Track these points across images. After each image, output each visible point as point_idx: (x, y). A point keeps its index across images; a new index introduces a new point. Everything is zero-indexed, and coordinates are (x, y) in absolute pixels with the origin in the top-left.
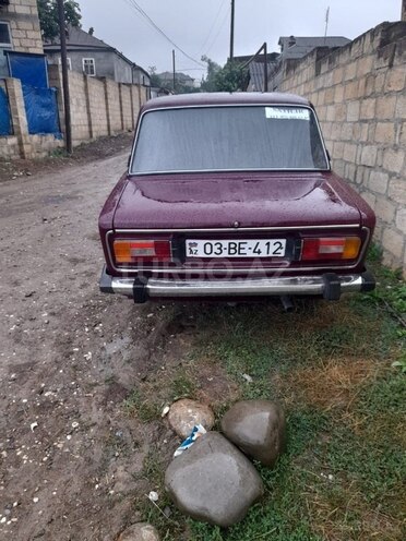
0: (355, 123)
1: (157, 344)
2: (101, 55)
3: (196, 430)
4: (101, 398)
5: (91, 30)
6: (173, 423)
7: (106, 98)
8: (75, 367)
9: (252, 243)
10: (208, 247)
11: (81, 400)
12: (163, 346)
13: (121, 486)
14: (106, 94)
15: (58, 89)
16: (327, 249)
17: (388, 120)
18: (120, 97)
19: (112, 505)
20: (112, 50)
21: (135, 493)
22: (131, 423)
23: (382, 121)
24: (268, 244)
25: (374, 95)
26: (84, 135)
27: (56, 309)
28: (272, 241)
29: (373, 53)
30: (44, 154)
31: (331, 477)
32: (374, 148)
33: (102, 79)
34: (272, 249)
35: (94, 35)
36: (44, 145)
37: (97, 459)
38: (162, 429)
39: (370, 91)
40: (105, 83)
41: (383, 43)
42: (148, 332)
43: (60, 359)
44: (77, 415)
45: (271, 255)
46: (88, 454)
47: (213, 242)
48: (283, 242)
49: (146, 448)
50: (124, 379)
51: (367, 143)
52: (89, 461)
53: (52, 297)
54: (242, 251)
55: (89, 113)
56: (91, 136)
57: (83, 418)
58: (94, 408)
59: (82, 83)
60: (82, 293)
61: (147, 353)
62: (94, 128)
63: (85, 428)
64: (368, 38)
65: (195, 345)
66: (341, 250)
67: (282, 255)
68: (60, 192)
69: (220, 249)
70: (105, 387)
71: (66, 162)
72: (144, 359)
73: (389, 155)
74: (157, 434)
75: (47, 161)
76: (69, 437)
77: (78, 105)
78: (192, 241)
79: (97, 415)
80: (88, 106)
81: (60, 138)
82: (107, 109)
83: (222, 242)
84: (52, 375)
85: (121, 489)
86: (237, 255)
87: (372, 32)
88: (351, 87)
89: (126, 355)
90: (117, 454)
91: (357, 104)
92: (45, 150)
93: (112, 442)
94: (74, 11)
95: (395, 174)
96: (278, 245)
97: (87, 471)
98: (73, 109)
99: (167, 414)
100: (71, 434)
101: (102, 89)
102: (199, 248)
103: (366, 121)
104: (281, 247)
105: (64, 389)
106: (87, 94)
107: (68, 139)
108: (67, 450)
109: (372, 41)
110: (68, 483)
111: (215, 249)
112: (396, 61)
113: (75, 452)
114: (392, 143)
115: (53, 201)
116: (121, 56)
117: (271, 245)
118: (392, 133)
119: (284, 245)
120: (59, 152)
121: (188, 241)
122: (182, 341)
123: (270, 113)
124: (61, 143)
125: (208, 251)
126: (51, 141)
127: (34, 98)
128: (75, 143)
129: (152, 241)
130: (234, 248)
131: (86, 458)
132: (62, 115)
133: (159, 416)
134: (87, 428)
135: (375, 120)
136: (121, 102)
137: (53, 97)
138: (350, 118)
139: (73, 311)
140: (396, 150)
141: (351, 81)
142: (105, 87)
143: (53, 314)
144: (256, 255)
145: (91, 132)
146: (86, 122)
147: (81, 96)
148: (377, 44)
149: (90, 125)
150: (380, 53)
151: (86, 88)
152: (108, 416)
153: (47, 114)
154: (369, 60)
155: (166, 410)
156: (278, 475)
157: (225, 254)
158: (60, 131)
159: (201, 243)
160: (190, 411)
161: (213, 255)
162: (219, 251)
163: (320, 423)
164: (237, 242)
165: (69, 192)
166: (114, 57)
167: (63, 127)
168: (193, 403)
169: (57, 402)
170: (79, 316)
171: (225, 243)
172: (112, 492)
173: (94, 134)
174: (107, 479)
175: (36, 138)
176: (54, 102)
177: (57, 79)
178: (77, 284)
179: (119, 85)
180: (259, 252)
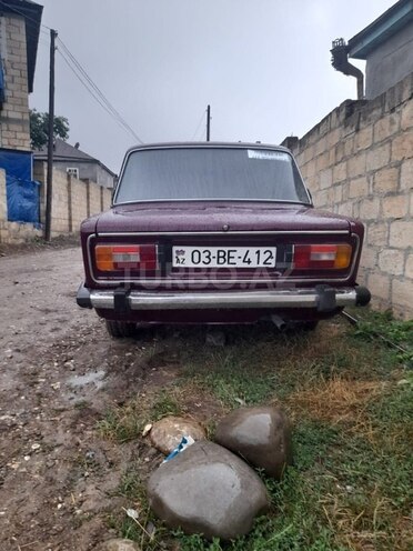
0: (328, 188)
1: (136, 375)
2: (85, 166)
3: (185, 441)
4: (68, 422)
5: (77, 145)
6: (155, 440)
7: (88, 197)
8: (40, 395)
9: (241, 251)
10: (196, 254)
11: (45, 424)
12: (143, 378)
13: (90, 504)
14: (88, 194)
15: (42, 183)
16: (318, 256)
17: (360, 176)
18: (102, 198)
19: (78, 524)
20: (96, 162)
21: (108, 510)
22: (106, 445)
23: (355, 178)
24: (258, 252)
25: (345, 159)
26: (63, 228)
27: (21, 347)
28: (262, 249)
29: (340, 125)
30: (21, 241)
31: (348, 487)
32: (350, 204)
33: (86, 181)
34: (263, 257)
35: (79, 148)
36: (22, 233)
37: (61, 479)
38: (143, 447)
39: (340, 156)
40: (88, 184)
41: (348, 115)
42: (127, 367)
43: (22, 387)
44: (39, 437)
45: (261, 265)
46: (51, 473)
47: (201, 249)
48: (274, 250)
49: (123, 466)
50: (97, 404)
51: (342, 202)
52: (52, 481)
53: (18, 337)
54: (231, 260)
55: (70, 209)
56: (70, 230)
57: (46, 440)
58: (61, 432)
59: (66, 182)
60: (53, 335)
61: (125, 382)
62: (73, 223)
63: (47, 449)
64: (334, 115)
65: (179, 375)
66: (332, 258)
67: (273, 265)
68: (35, 266)
69: (208, 257)
70: (75, 412)
71: (43, 248)
72: (122, 388)
73: (365, 206)
74: (137, 453)
75: (24, 246)
76: (27, 458)
77: (60, 200)
78: (179, 248)
79: (63, 437)
80: (69, 202)
81: (39, 228)
82: (88, 206)
83: (211, 249)
84: (11, 401)
85: (90, 507)
86: (226, 265)
87: (337, 110)
88: (323, 159)
89: (100, 385)
90: (87, 474)
91: (330, 171)
92: (22, 237)
93: (81, 463)
94: (63, 125)
95: (372, 221)
96: (268, 254)
97: (47, 491)
98: (54, 203)
99: (149, 432)
100: (30, 454)
101: (85, 189)
102: (185, 257)
103: (339, 184)
104: (271, 257)
105: (25, 413)
106: (69, 191)
107: (47, 230)
108: (24, 470)
109: (338, 116)
110: (21, 502)
111: (203, 258)
112: (362, 125)
113: (33, 472)
114: (366, 194)
115: (27, 272)
116: (104, 168)
117: (262, 253)
118: (365, 186)
119: (274, 255)
120: (37, 239)
121: (175, 249)
122: (165, 373)
123: (251, 154)
124: (40, 233)
125: (196, 260)
126: (30, 230)
127: (16, 188)
128: (53, 234)
129: (137, 246)
130: (223, 257)
131: (46, 479)
132: (43, 207)
133: (139, 434)
134: (51, 449)
135: (348, 180)
136: (102, 203)
137: (36, 190)
138: (323, 186)
139: (41, 349)
140: (371, 199)
141: (321, 154)
142: (88, 187)
143: (18, 351)
144: (246, 265)
145: (70, 226)
146: (67, 217)
147: (64, 193)
148: (342, 117)
149: (70, 219)
150: (346, 124)
151: (69, 186)
152: (78, 439)
153: (28, 204)
154: (337, 132)
155: (148, 427)
156: (286, 487)
157: (214, 264)
158: (40, 222)
159: (188, 250)
160: (176, 426)
161: (201, 265)
162: (207, 260)
163: (328, 436)
164: (226, 249)
165: (45, 266)
166: (97, 168)
167: (43, 218)
168: (180, 419)
169: (14, 425)
170: (48, 352)
171: (214, 250)
172: (78, 512)
173: (74, 229)
174: (73, 499)
175: (14, 225)
176: (36, 194)
177: (42, 174)
178: (48, 328)
179: (102, 188)
180: (249, 262)
